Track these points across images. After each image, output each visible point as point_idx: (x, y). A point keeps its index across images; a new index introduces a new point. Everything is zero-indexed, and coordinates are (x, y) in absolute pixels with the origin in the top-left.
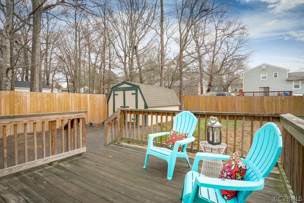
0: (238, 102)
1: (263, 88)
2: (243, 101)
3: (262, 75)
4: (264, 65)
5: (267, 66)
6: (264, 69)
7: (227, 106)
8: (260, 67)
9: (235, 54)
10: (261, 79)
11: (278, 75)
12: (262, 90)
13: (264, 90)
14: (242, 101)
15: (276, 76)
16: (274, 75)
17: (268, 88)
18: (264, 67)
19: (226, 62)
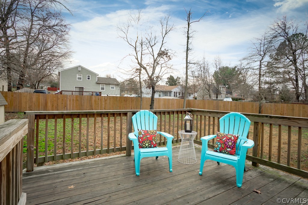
0: (70, 101)
1: (78, 88)
2: (75, 99)
3: (78, 76)
4: (80, 67)
5: (83, 68)
6: (79, 71)
7: (58, 105)
8: (77, 68)
9: (52, 49)
10: (77, 80)
11: (90, 78)
12: (77, 90)
13: (79, 90)
14: (73, 100)
15: (89, 79)
16: (87, 77)
17: (82, 88)
18: (80, 69)
19: (42, 56)
